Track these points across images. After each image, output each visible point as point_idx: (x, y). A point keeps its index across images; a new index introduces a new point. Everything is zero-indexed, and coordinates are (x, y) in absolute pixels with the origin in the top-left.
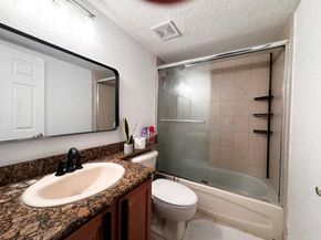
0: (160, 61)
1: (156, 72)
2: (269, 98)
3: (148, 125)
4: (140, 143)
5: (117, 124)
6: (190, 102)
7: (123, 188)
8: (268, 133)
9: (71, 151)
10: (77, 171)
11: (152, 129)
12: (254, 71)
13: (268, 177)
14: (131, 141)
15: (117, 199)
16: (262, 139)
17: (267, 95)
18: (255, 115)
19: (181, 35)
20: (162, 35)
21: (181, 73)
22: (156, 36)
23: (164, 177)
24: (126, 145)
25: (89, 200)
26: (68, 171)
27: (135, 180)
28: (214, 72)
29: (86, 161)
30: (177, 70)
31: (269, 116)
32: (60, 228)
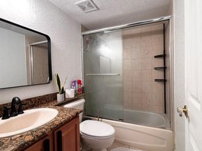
0: (84, 28)
1: (81, 37)
2: (164, 56)
3: (77, 79)
4: (70, 93)
5: (51, 79)
6: (110, 60)
7: (57, 123)
8: (164, 81)
9: (14, 100)
10: (19, 116)
11: (79, 82)
12: (153, 36)
13: (165, 113)
14: (63, 92)
15: (53, 130)
16: (161, 86)
17: (163, 53)
18: (156, 69)
19: (98, 9)
20: (84, 9)
21: (101, 37)
22: (79, 9)
23: (91, 119)
24: (58, 95)
25: (32, 131)
26: (12, 116)
27: (66, 118)
28: (124, 37)
29: (26, 109)
30: (98, 35)
31: (164, 69)
32: (13, 148)
